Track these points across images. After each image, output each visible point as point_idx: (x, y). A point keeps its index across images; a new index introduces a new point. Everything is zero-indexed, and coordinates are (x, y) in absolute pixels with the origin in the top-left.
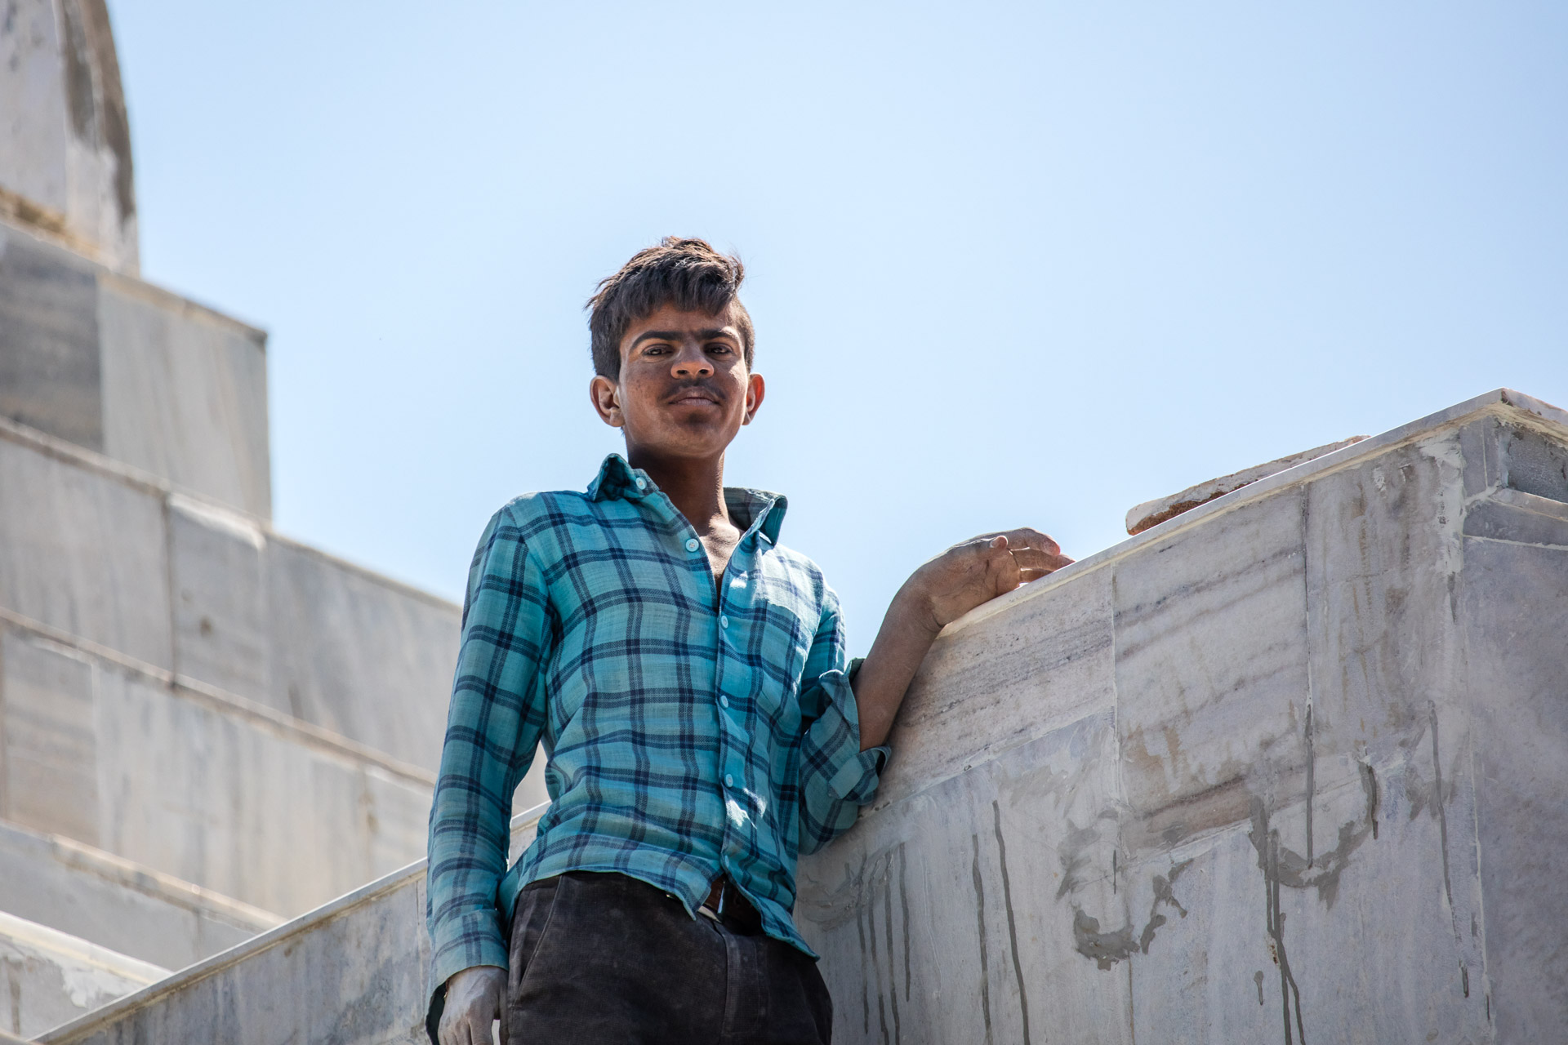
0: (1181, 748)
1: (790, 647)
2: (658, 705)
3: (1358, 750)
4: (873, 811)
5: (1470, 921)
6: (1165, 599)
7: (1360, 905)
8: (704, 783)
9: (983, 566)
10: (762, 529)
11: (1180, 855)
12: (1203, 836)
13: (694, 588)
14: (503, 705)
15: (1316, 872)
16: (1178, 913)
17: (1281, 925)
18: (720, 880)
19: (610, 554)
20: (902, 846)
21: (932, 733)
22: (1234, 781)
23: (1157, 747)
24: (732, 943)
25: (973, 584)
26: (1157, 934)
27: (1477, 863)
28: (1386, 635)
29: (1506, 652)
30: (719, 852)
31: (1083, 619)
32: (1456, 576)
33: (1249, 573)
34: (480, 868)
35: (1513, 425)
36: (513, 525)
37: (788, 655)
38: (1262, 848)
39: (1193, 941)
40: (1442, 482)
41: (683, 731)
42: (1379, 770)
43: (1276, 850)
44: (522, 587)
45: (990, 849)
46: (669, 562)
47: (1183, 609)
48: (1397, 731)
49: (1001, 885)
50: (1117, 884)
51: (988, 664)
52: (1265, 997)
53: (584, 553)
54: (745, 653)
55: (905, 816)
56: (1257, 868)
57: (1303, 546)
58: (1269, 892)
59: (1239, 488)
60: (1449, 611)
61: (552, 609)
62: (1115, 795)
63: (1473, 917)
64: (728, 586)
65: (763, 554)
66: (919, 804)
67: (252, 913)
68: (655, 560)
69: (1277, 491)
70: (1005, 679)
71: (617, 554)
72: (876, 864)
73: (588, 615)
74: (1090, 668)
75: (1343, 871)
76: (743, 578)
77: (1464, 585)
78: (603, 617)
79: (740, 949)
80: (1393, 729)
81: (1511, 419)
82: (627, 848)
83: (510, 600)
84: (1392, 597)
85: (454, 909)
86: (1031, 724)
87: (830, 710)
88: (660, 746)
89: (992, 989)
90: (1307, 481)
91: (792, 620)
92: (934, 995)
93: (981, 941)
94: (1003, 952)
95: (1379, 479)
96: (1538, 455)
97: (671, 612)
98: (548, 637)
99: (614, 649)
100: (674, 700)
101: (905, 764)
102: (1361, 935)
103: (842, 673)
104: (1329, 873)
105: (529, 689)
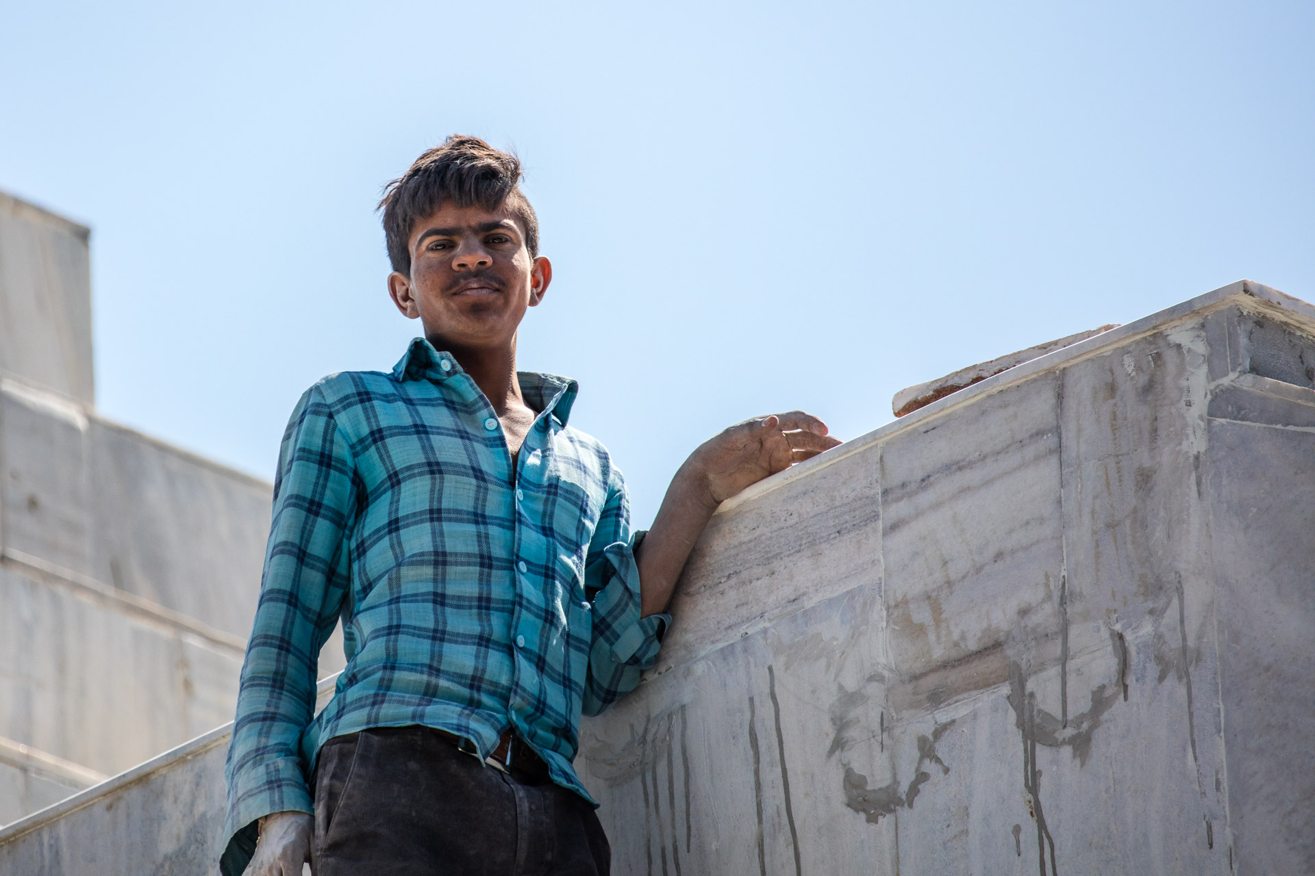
0: (944, 616)
1: (580, 521)
2: (459, 569)
3: (1109, 618)
4: (656, 675)
5: (1214, 778)
6: (929, 476)
7: (1111, 763)
8: (497, 643)
9: (756, 445)
10: (554, 412)
11: (943, 716)
12: (964, 699)
13: (490, 462)
14: (312, 568)
15: (1070, 732)
16: (941, 770)
17: (1038, 781)
18: (508, 732)
19: (413, 429)
20: (683, 707)
21: (711, 602)
22: (994, 646)
23: (922, 615)
24: (520, 793)
25: (747, 462)
26: (921, 790)
27: (1220, 723)
28: (1135, 511)
29: (1247, 527)
30: (506, 708)
31: (852, 495)
32: (1201, 455)
33: (1007, 453)
34: (284, 721)
35: (1254, 314)
36: (323, 402)
37: (578, 529)
38: (1019, 710)
39: (955, 796)
40: (1188, 367)
41: (481, 594)
42: (1129, 637)
43: (1033, 712)
44: (331, 459)
45: (765, 711)
46: (469, 439)
47: (945, 487)
48: (1146, 601)
49: (776, 744)
50: (884, 743)
51: (763, 538)
52: (1022, 849)
53: (390, 428)
54: (540, 524)
55: (686, 680)
56: (1015, 728)
57: (1058, 427)
58: (1026, 750)
59: (998, 373)
60: (1194, 488)
61: (358, 480)
62: (882, 660)
63: (1217, 773)
64: (523, 462)
65: (555, 434)
66: (700, 668)
67: (76, 770)
68: (456, 436)
69: (1034, 376)
70: (779, 551)
71: (421, 430)
72: (659, 725)
73: (393, 486)
74: (858, 542)
75: (1096, 730)
76: (537, 456)
77: (1208, 464)
78: (405, 487)
79: (527, 797)
80: (1141, 598)
81: (1253, 309)
82: (422, 705)
83: (320, 471)
84: (1141, 475)
85: (258, 758)
86: (804, 594)
87: (614, 581)
88: (458, 607)
89: (767, 841)
90: (1062, 367)
91: (581, 495)
92: (713, 847)
93: (757, 796)
94: (778, 807)
95: (1129, 364)
96: (1278, 342)
97: (470, 484)
98: (353, 506)
99: (419, 518)
100: (475, 564)
101: (686, 631)
102: (1112, 790)
103: (626, 545)
104: (1082, 732)
105: (334, 555)
